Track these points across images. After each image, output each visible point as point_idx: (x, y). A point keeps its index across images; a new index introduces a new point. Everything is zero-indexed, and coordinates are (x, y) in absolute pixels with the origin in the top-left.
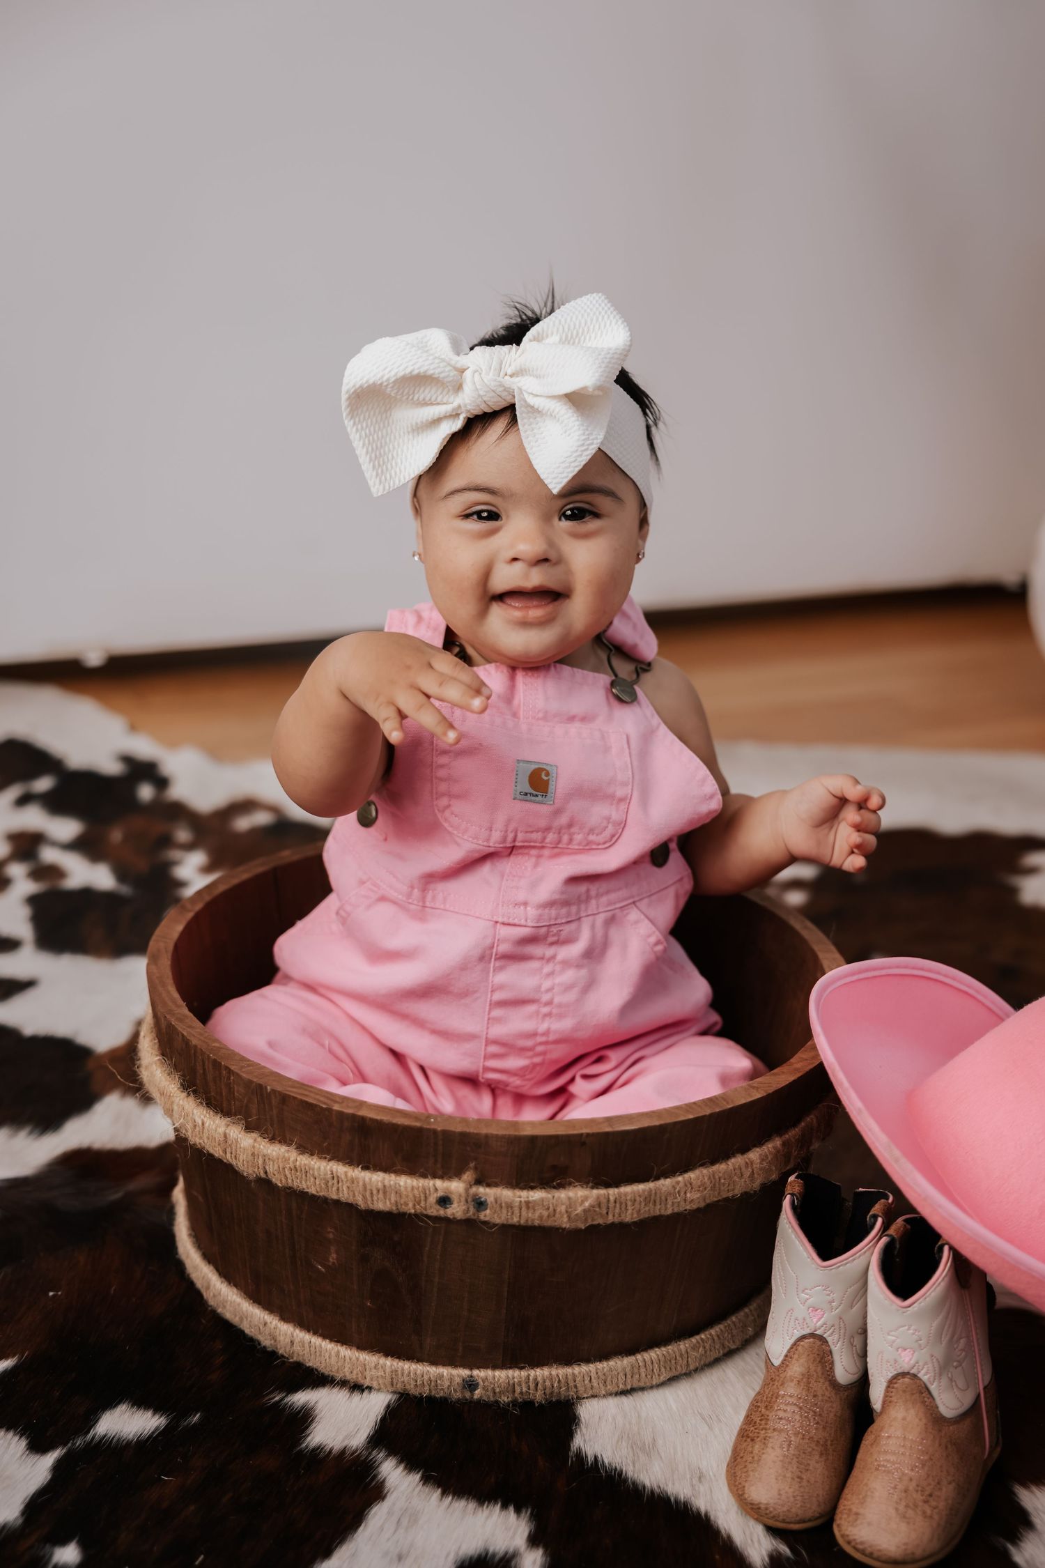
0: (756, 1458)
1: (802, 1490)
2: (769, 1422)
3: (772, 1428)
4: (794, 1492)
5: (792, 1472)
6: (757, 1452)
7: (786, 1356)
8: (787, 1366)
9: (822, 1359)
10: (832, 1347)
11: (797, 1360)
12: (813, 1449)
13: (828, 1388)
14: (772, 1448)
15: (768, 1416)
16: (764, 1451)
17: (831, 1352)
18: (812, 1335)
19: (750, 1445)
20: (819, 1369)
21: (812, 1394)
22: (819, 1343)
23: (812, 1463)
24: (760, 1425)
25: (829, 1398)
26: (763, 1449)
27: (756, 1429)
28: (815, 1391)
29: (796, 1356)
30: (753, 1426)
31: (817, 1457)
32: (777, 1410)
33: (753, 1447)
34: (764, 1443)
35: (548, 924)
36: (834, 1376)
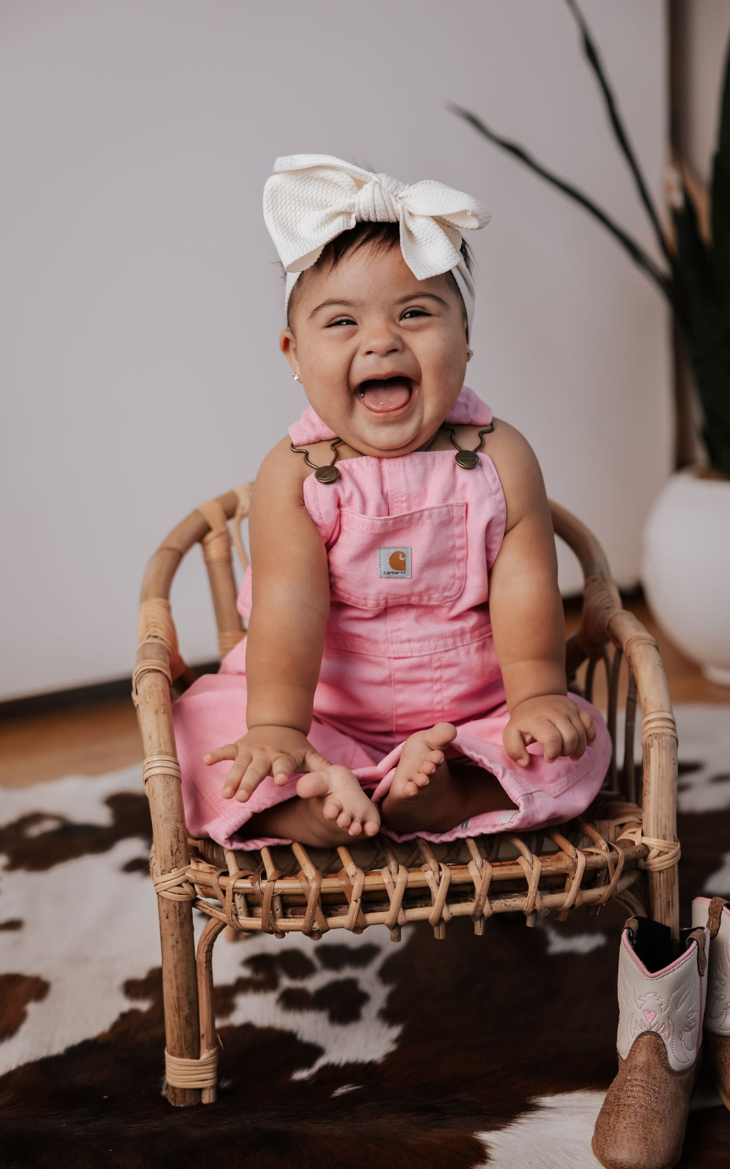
0: (612, 1127)
1: (647, 1147)
2: (621, 1100)
3: (623, 1104)
4: (641, 1149)
5: (639, 1135)
6: (612, 1122)
7: (631, 1051)
8: (632, 1058)
9: (658, 1050)
10: (665, 1041)
11: (640, 1053)
12: (654, 1117)
13: (664, 1072)
14: (624, 1118)
15: (620, 1096)
16: (618, 1121)
17: (664, 1044)
18: (648, 1032)
19: (607, 1119)
20: (656, 1058)
21: (652, 1077)
22: (654, 1038)
23: (654, 1127)
24: (614, 1103)
25: (665, 1080)
26: (617, 1120)
27: (611, 1106)
28: (654, 1075)
29: (638, 1050)
30: (609, 1105)
31: (658, 1123)
32: (626, 1090)
33: (609, 1119)
34: (617, 1116)
35: (429, 653)
36: (668, 1064)
